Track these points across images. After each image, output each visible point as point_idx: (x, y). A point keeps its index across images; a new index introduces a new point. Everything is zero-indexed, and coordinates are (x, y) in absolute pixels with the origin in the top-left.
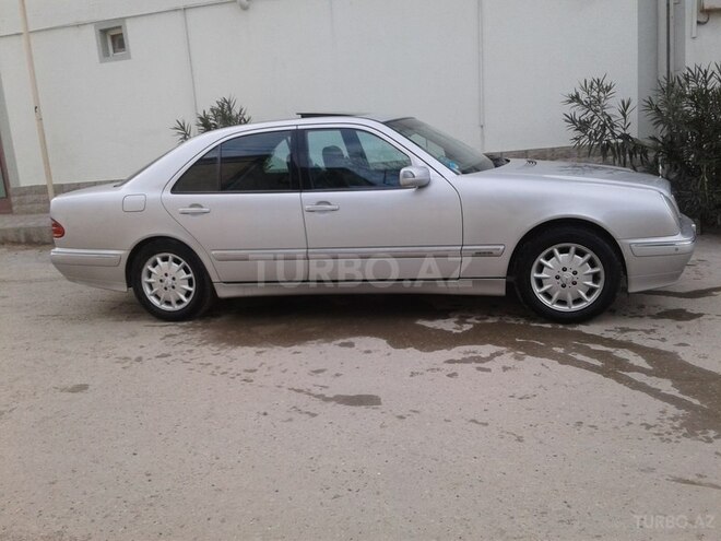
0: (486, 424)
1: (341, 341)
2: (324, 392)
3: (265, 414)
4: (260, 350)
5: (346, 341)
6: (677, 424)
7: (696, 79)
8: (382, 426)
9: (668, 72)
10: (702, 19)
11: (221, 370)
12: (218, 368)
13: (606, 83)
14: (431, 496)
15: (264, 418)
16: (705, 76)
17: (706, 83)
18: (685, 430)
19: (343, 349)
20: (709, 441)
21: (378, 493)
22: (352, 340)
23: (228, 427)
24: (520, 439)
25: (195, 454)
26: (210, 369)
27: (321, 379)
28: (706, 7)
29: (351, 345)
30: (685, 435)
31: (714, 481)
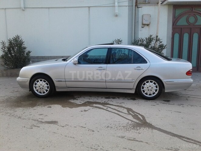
0: (85, 128)
1: (48, 106)
2: (42, 120)
3: (24, 127)
4: (24, 109)
5: (49, 106)
6: (131, 126)
7: (141, 41)
8: (57, 129)
9: (135, 38)
10: (143, 26)
11: (12, 115)
12: (11, 114)
13: (121, 40)
14: (69, 147)
15: (24, 128)
16: (143, 40)
17: (143, 42)
18: (132, 128)
19: (48, 108)
20: (137, 130)
21: (55, 147)
22: (51, 106)
23: (13, 131)
24: (93, 131)
25: (3, 138)
26: (8, 114)
27: (41, 117)
28: (144, 23)
29: (50, 107)
30: (132, 129)
31: (137, 140)
